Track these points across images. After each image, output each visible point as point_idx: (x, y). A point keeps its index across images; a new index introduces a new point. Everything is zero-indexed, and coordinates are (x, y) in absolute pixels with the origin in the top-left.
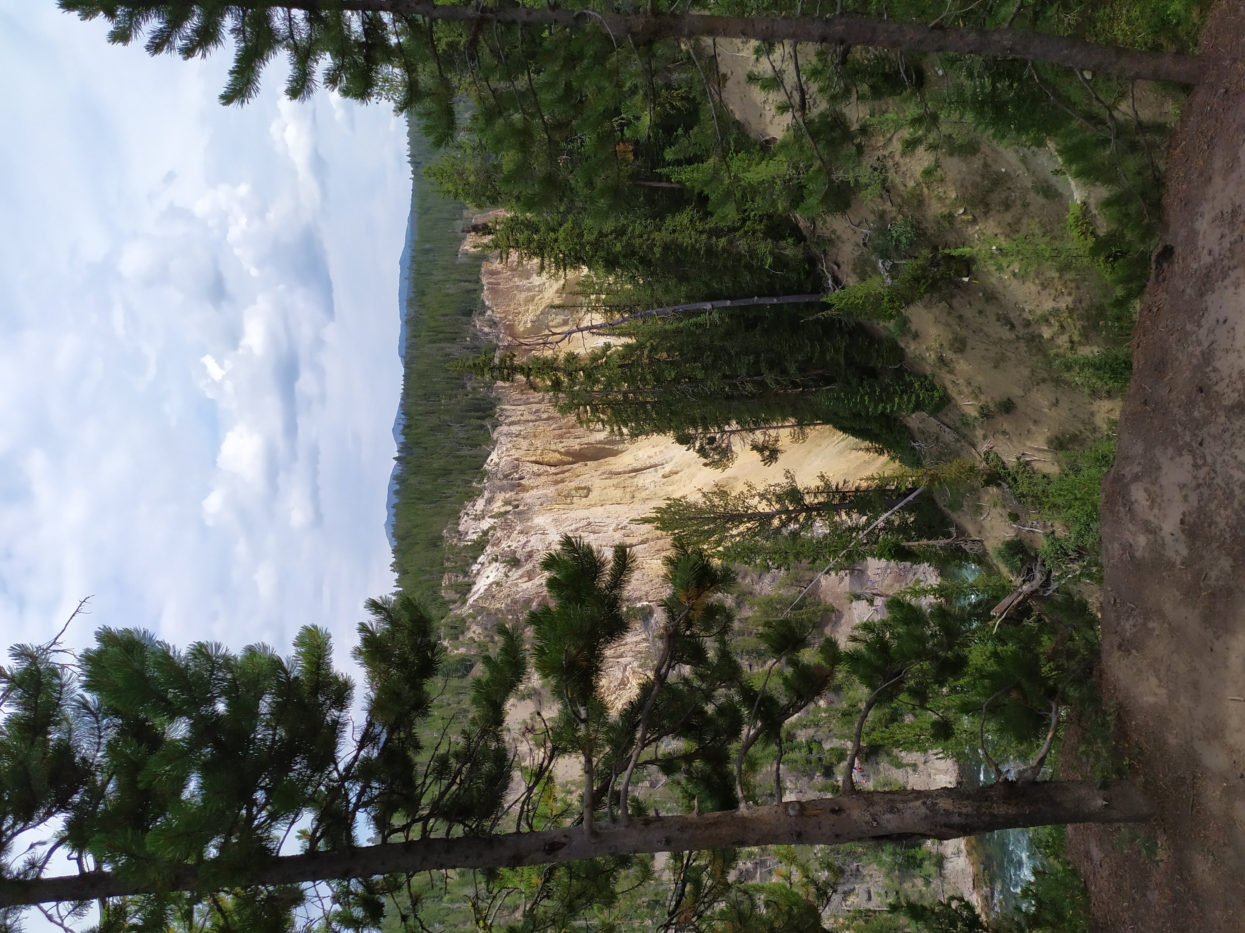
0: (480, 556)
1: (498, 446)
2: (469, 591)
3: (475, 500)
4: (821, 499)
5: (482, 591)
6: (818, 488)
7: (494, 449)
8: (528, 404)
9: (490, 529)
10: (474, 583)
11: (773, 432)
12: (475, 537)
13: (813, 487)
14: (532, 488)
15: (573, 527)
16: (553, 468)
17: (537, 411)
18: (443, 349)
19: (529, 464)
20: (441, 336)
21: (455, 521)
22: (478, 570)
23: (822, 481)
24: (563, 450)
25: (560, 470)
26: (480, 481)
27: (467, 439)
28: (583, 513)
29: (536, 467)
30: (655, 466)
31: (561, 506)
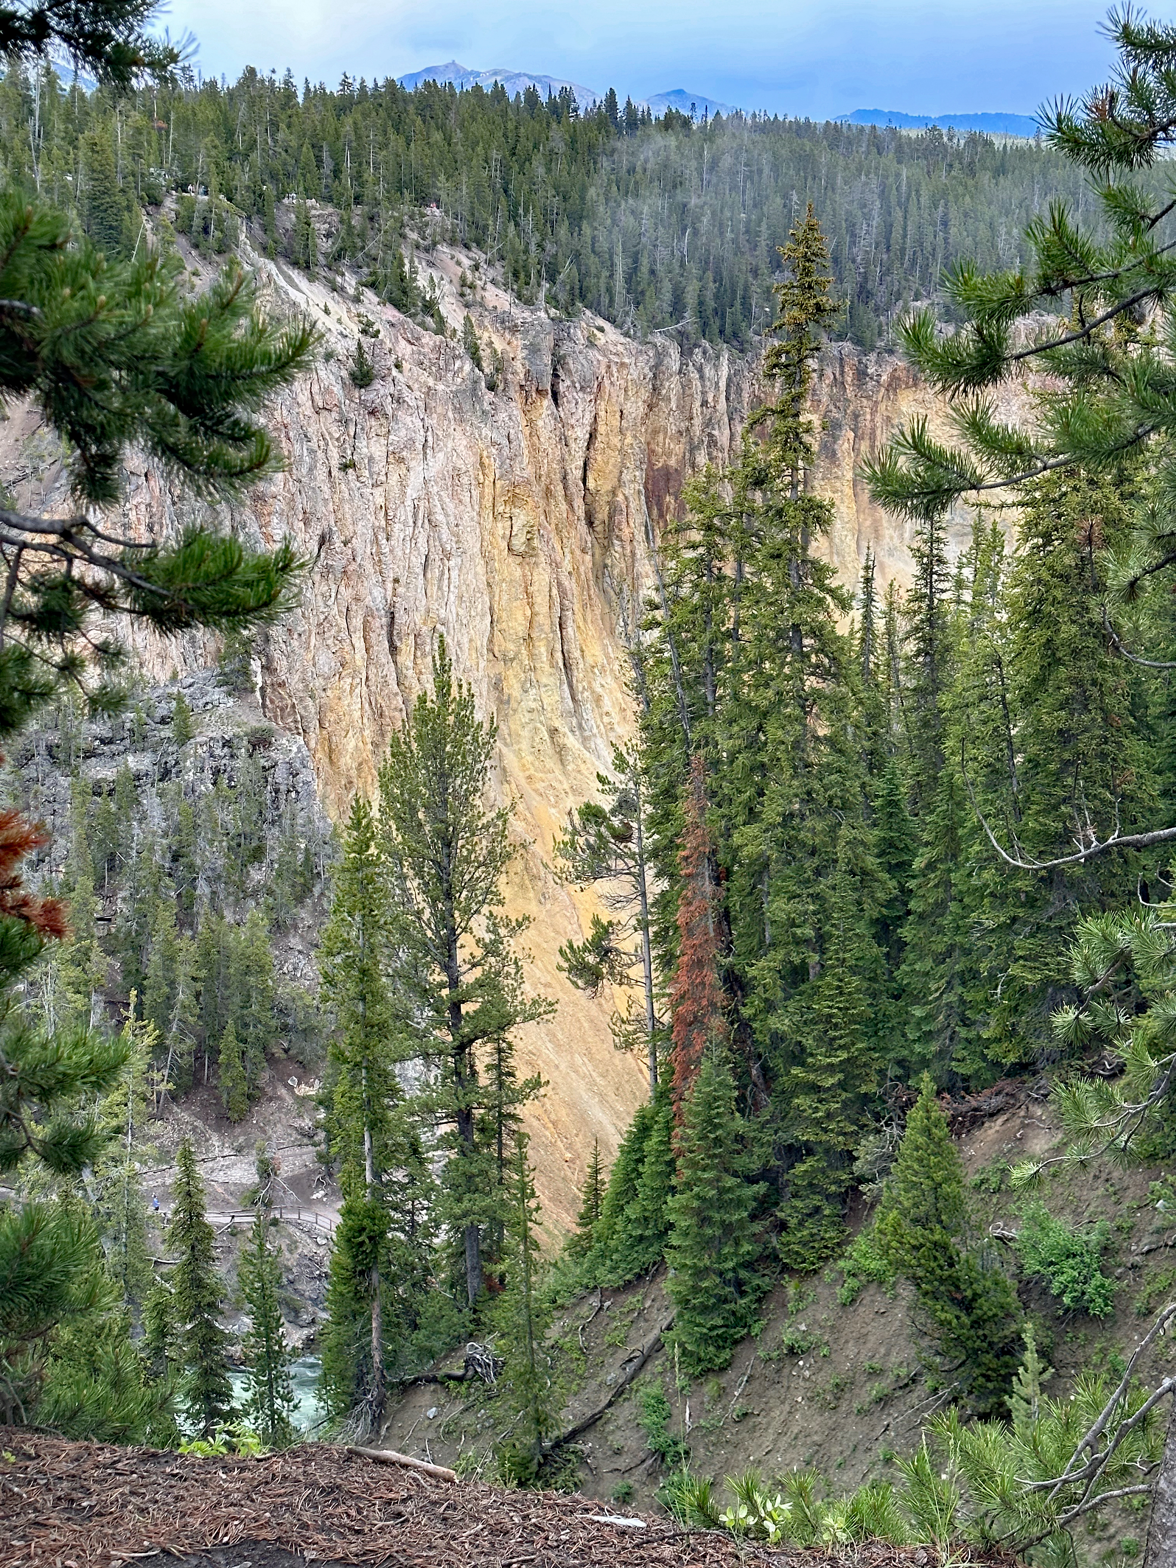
0: (378, 295)
1: (634, 345)
2: (295, 264)
3: (506, 286)
4: (484, 1079)
5: (293, 294)
6: (511, 1074)
7: (626, 335)
8: (730, 419)
9: (441, 322)
10: (312, 278)
11: (637, 972)
12: (422, 282)
13: (512, 1062)
14: (531, 423)
15: (440, 517)
16: (579, 473)
17: (713, 442)
18: (867, 217)
19: (588, 418)
20: (898, 214)
21: (459, 236)
22: (343, 289)
23: (526, 1083)
24: (620, 498)
25: (573, 489)
26: (552, 300)
27: (652, 272)
28: (472, 543)
29: (581, 433)
30: (577, 712)
31: (488, 490)
